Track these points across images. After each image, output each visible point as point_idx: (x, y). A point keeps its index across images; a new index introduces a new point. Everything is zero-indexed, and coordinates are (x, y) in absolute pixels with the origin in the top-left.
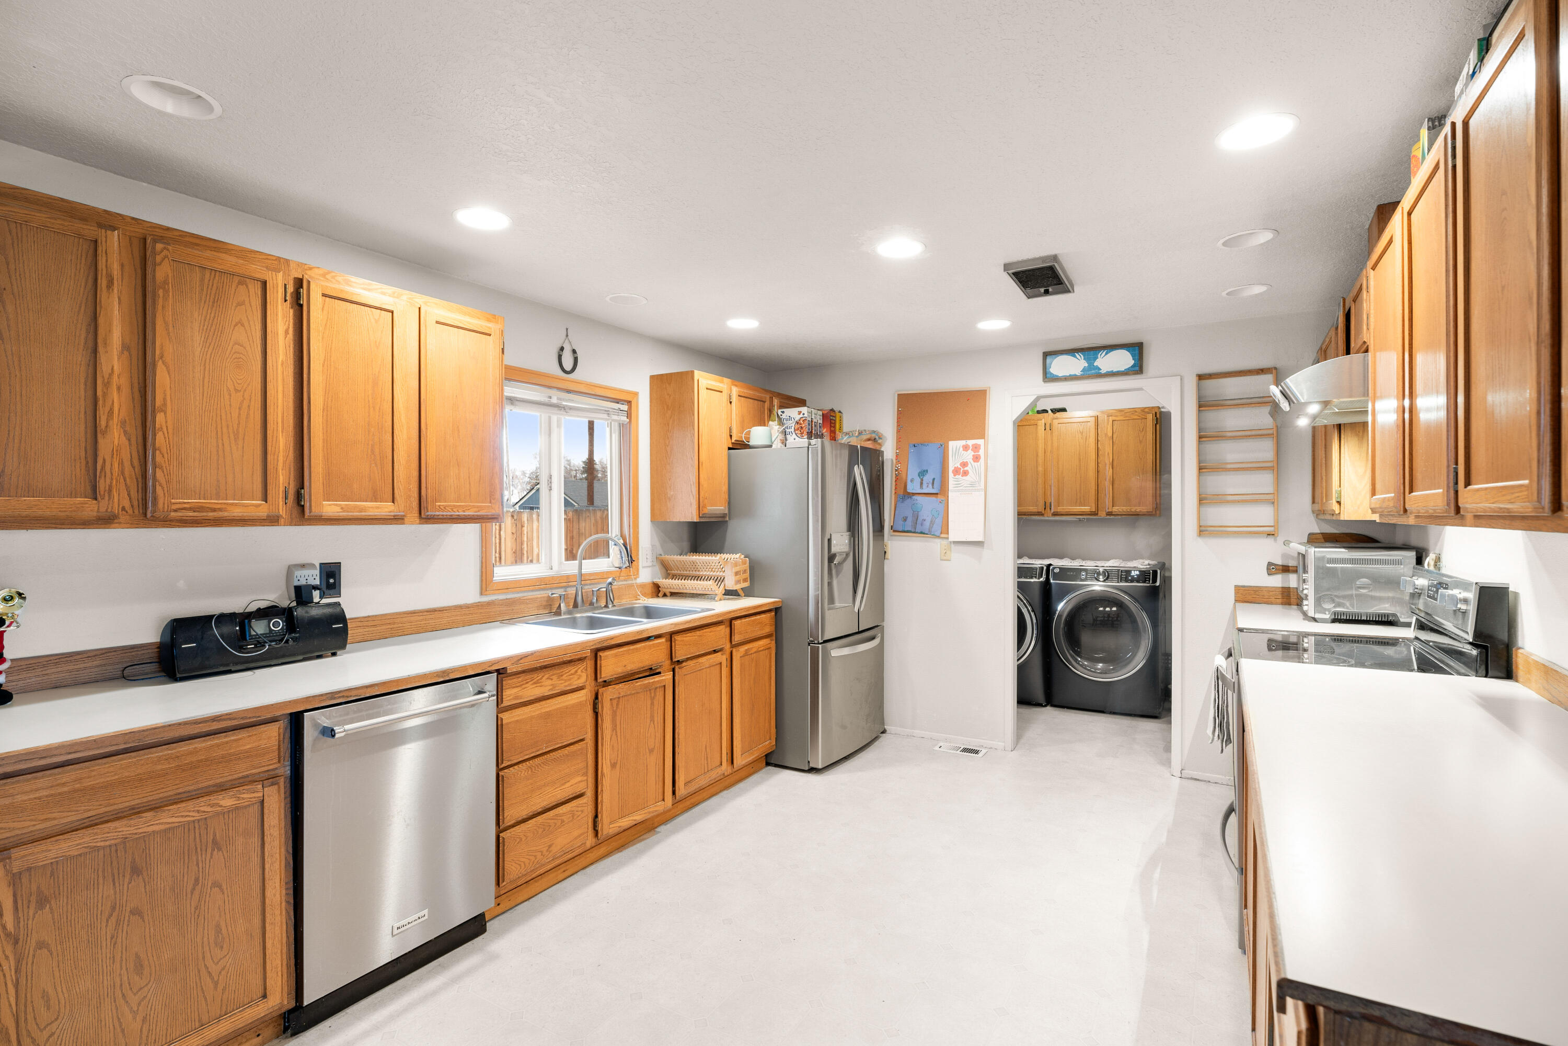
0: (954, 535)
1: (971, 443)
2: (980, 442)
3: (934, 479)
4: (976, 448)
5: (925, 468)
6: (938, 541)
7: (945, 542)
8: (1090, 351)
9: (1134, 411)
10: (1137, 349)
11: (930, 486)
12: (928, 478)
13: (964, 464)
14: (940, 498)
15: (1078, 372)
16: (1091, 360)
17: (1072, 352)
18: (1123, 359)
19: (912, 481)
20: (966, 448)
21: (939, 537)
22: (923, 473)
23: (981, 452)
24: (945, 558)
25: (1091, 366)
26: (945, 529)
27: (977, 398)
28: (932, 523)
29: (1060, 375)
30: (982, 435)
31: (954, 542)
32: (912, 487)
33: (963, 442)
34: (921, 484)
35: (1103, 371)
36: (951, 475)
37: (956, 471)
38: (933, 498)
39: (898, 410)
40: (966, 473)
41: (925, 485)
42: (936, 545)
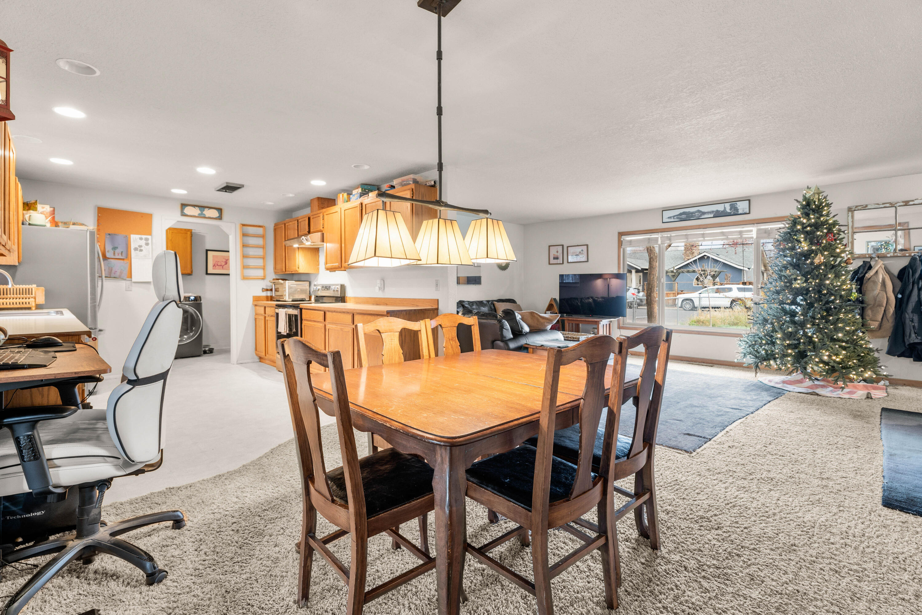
0: (134, 279)
1: (144, 237)
2: (149, 237)
3: (122, 252)
4: (147, 239)
5: (116, 246)
6: (124, 282)
7: (128, 282)
8: (202, 207)
9: (181, 230)
10: (220, 210)
11: (120, 255)
12: (117, 251)
13: (140, 246)
14: (125, 261)
15: (197, 215)
16: (202, 211)
17: (194, 206)
18: (215, 214)
19: (108, 252)
20: (141, 239)
21: (125, 280)
22: (115, 248)
23: (150, 242)
24: (128, 289)
25: (202, 214)
26: (131, 276)
27: (148, 217)
28: (121, 273)
29: (189, 214)
30: (150, 234)
31: (135, 282)
32: (108, 255)
33: (140, 236)
34: (114, 254)
35: (207, 216)
36: (133, 251)
37: (136, 249)
38: (122, 261)
39: (98, 215)
40: (141, 250)
41: (116, 254)
42: (123, 284)
